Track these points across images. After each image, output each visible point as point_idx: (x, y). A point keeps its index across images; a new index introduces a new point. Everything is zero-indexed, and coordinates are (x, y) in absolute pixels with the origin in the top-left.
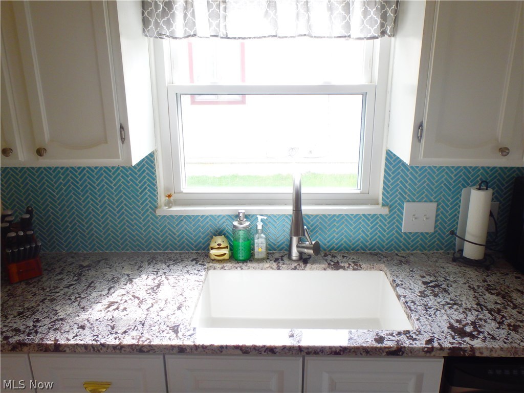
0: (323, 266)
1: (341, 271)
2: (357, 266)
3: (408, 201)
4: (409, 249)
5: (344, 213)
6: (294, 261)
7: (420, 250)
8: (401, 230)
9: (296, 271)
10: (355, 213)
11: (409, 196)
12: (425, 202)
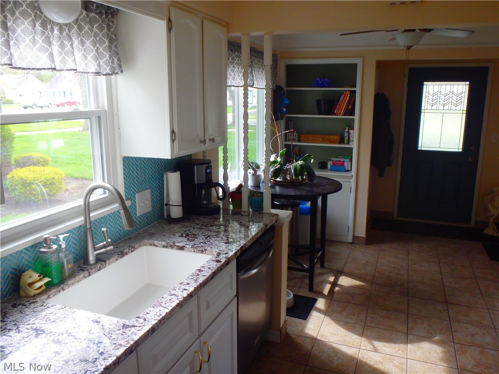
0: (116, 258)
1: (126, 257)
2: (133, 249)
3: (137, 193)
4: (142, 228)
5: (106, 214)
6: (94, 264)
7: (147, 226)
8: (136, 215)
9: (101, 271)
10: (113, 212)
11: (137, 189)
12: (145, 190)
